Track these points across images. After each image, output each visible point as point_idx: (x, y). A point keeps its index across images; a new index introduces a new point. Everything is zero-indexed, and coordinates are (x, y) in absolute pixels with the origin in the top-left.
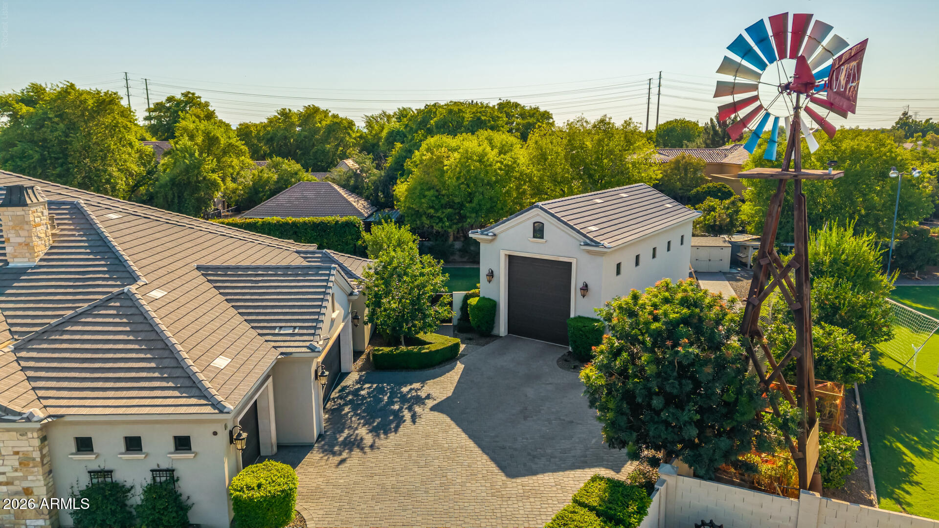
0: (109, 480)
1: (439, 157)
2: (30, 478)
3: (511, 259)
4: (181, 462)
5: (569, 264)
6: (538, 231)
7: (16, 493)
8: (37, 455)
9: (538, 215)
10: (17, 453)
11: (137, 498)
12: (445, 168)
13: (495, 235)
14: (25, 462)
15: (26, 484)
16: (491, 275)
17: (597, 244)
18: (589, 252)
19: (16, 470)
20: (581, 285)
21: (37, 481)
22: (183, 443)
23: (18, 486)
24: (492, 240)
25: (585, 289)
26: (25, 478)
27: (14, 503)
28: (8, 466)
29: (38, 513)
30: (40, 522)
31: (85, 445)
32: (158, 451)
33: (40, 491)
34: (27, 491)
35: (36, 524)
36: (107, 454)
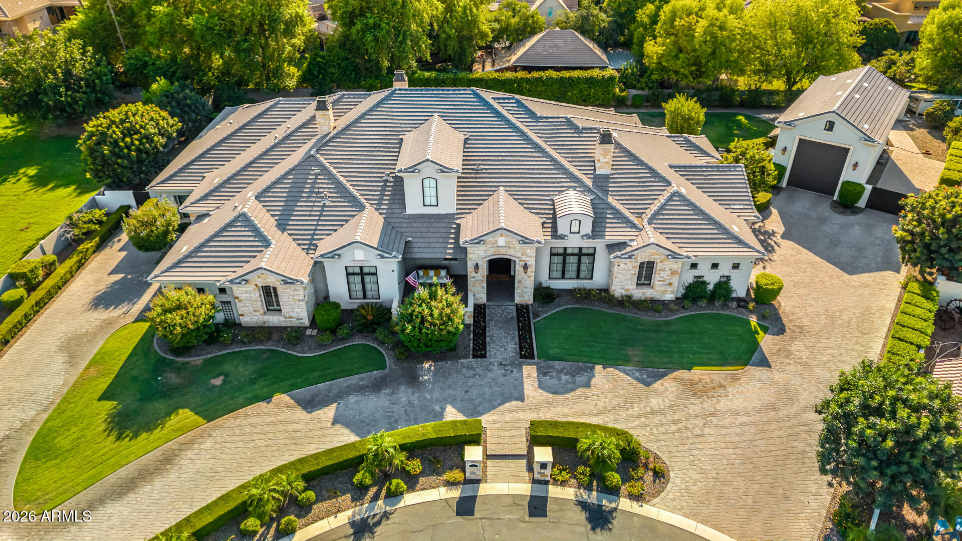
0: (701, 280)
4: (733, 273)
5: (848, 150)
6: (829, 126)
7: (666, 285)
8: (679, 271)
10: (671, 270)
11: (711, 287)
13: (795, 126)
14: (673, 273)
15: (671, 281)
16: (784, 148)
17: (873, 140)
19: (668, 276)
20: (853, 162)
21: (675, 280)
22: (736, 266)
23: (667, 282)
24: (792, 129)
25: (855, 166)
26: (671, 279)
27: (663, 288)
28: (665, 274)
29: (672, 292)
30: (672, 296)
31: (694, 266)
32: (725, 269)
33: (675, 284)
34: (670, 284)
35: (669, 297)
36: (703, 271)
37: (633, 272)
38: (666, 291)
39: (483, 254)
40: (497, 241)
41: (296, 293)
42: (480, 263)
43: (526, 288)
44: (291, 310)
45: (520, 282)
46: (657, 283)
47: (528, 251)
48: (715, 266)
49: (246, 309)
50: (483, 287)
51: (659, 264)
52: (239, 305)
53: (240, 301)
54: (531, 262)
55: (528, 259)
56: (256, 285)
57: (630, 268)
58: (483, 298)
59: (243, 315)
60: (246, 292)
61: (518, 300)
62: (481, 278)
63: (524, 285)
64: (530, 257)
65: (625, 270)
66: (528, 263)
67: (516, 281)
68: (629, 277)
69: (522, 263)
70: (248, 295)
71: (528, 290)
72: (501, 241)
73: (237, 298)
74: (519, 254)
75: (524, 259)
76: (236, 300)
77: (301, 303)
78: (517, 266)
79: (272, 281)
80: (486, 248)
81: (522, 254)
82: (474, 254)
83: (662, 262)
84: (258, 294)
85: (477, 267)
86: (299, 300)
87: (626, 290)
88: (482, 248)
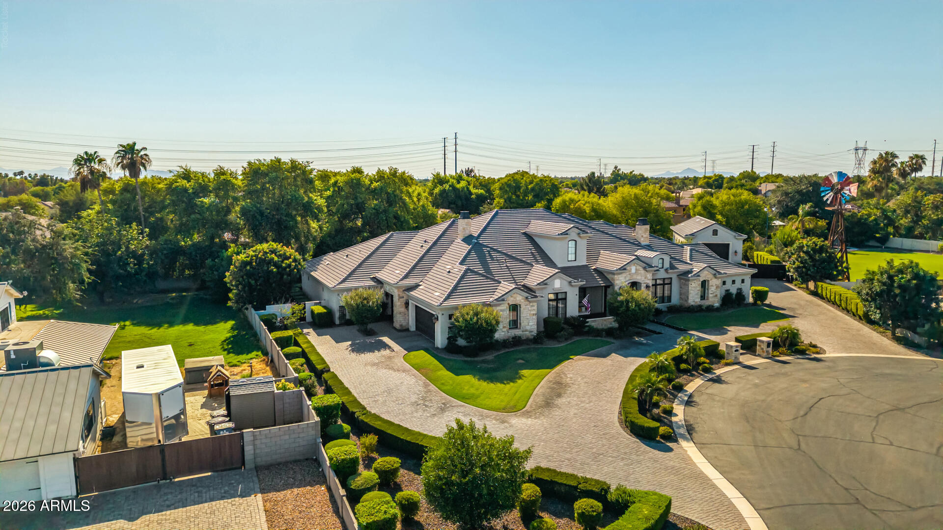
0: (729, 292)
4: (743, 286)
7: (714, 296)
8: (719, 285)
10: (716, 285)
11: (734, 297)
14: (717, 288)
15: (716, 294)
19: (715, 290)
21: (717, 292)
22: (743, 281)
23: (714, 294)
25: (736, 253)
28: (713, 289)
29: (717, 301)
30: (716, 304)
31: (724, 283)
32: (738, 284)
33: (718, 295)
34: (716, 296)
36: (729, 285)
37: (698, 289)
38: (714, 300)
39: (623, 280)
40: (632, 269)
41: (533, 308)
46: (710, 295)
47: (648, 276)
48: (734, 282)
51: (710, 282)
54: (650, 283)
56: (508, 304)
57: (697, 285)
60: (501, 311)
64: (649, 280)
65: (695, 287)
66: (649, 285)
68: (697, 292)
69: (645, 285)
70: (501, 313)
72: (634, 269)
75: (646, 282)
77: (534, 317)
80: (627, 274)
81: (645, 278)
82: (619, 280)
83: (711, 279)
84: (509, 313)
86: (533, 314)
87: (697, 302)
88: (624, 275)
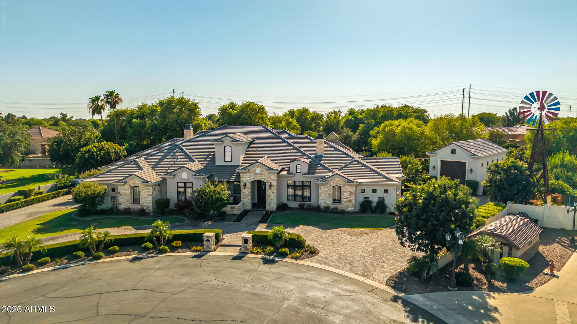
0: (368, 200)
1: (393, 129)
2: (352, 197)
3: (442, 161)
4: (386, 196)
5: (465, 163)
6: (453, 152)
7: (348, 201)
8: (354, 192)
9: (453, 146)
10: (349, 191)
11: (374, 205)
12: (396, 133)
13: (436, 154)
14: (351, 193)
15: (350, 199)
16: (434, 167)
17: (476, 155)
18: (473, 158)
19: (348, 195)
20: (470, 169)
21: (353, 198)
22: (386, 191)
23: (348, 199)
24: (435, 155)
25: (471, 171)
26: (350, 197)
27: (347, 204)
28: (347, 194)
29: (352, 206)
30: (352, 209)
31: (363, 191)
32: (380, 193)
33: (353, 201)
34: (350, 201)
35: (351, 209)
36: (369, 193)
37: (329, 193)
38: (349, 205)
39: (248, 178)
40: (256, 170)
41: (149, 190)
42: (247, 184)
43: (272, 200)
44: (144, 201)
45: (268, 196)
46: (344, 200)
47: (272, 177)
48: (374, 191)
49: (123, 200)
50: (249, 199)
51: (343, 188)
52: (120, 197)
53: (121, 195)
54: (274, 183)
55: (272, 181)
56: (130, 185)
57: (327, 189)
58: (249, 206)
59: (120, 204)
60: (125, 190)
61: (268, 207)
62: (247, 193)
63: (271, 198)
64: (273, 180)
65: (324, 191)
66: (272, 184)
67: (266, 196)
68: (328, 195)
69: (269, 184)
70: (125, 191)
71: (273, 201)
72: (258, 170)
73: (119, 193)
74: (267, 178)
75: (270, 181)
76: (119, 195)
77: (150, 197)
78: (266, 186)
79: (138, 182)
80: (250, 175)
81: (269, 178)
82: (244, 178)
83: (344, 186)
84: (130, 191)
85: (245, 185)
86: (149, 195)
87: (327, 204)
88: (249, 174)
